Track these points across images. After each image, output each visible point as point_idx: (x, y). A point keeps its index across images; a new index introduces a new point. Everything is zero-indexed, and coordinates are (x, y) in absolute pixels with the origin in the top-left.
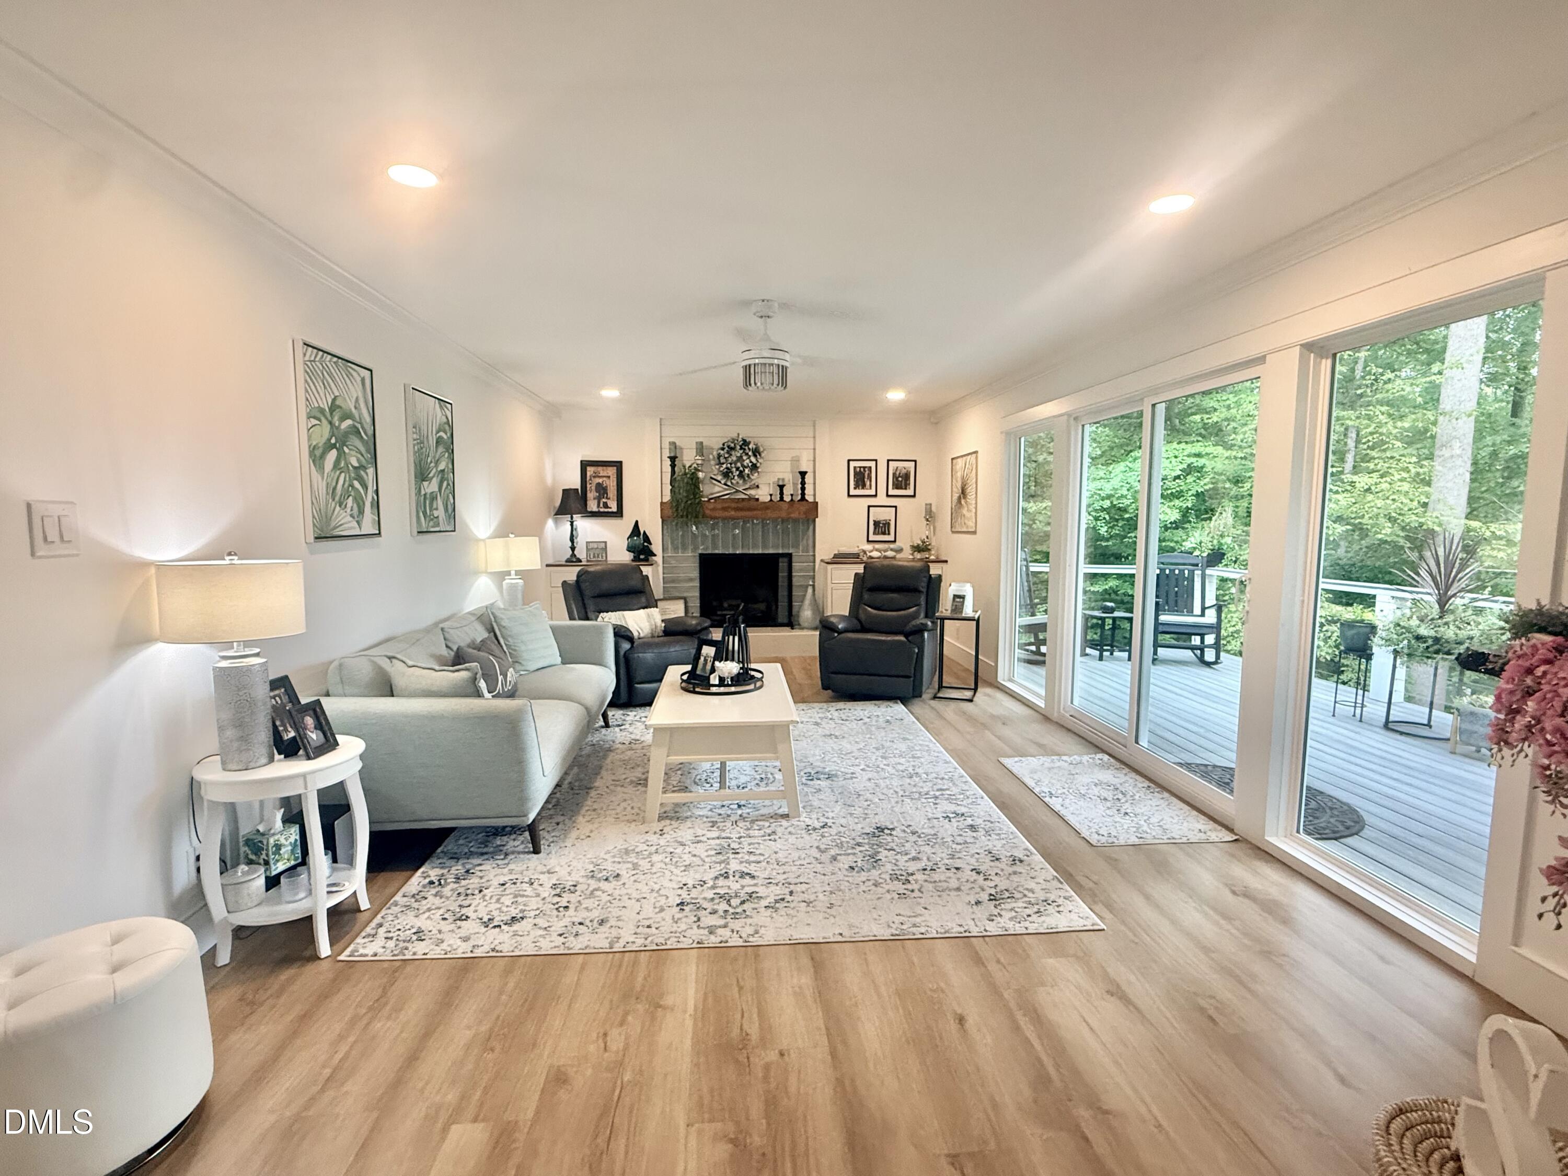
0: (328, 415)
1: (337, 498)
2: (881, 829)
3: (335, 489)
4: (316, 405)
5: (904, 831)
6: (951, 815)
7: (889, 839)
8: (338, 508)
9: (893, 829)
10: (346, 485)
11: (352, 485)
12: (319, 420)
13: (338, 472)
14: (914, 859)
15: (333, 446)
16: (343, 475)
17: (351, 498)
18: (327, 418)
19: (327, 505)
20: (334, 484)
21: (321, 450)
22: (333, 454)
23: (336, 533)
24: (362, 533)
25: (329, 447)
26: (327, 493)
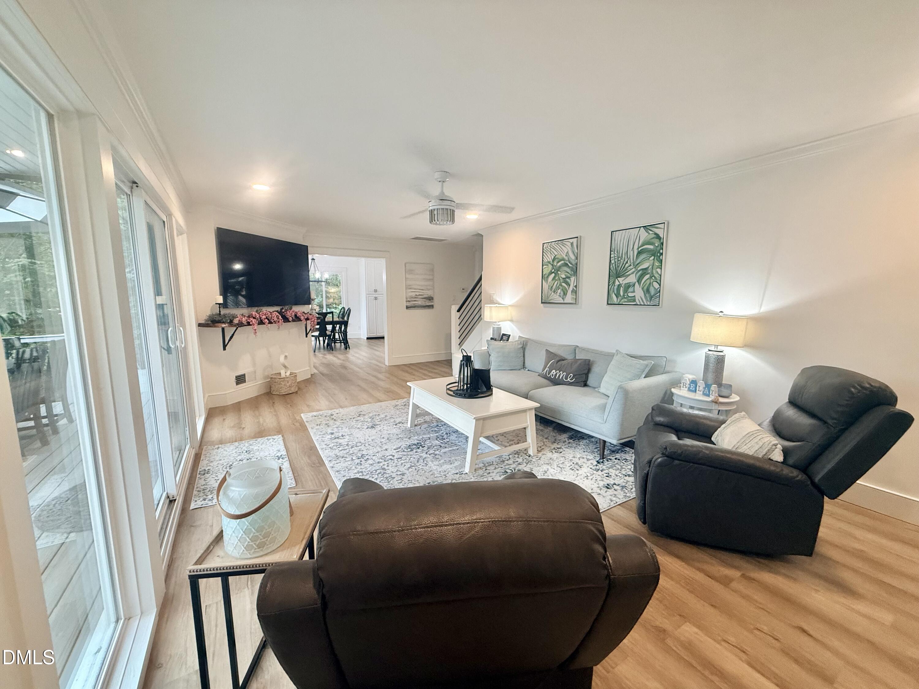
0: (552, 263)
1: (553, 290)
2: (372, 427)
3: (552, 287)
4: (547, 261)
5: (363, 428)
6: (341, 437)
7: (368, 425)
8: (553, 293)
9: (367, 428)
10: (558, 285)
11: (561, 285)
12: (548, 265)
13: (554, 281)
14: (358, 420)
15: (553, 272)
16: (557, 282)
17: (560, 290)
18: (551, 264)
19: (548, 292)
20: (552, 285)
21: (547, 275)
22: (553, 275)
23: (551, 301)
24: (565, 302)
25: (551, 273)
26: (549, 288)
